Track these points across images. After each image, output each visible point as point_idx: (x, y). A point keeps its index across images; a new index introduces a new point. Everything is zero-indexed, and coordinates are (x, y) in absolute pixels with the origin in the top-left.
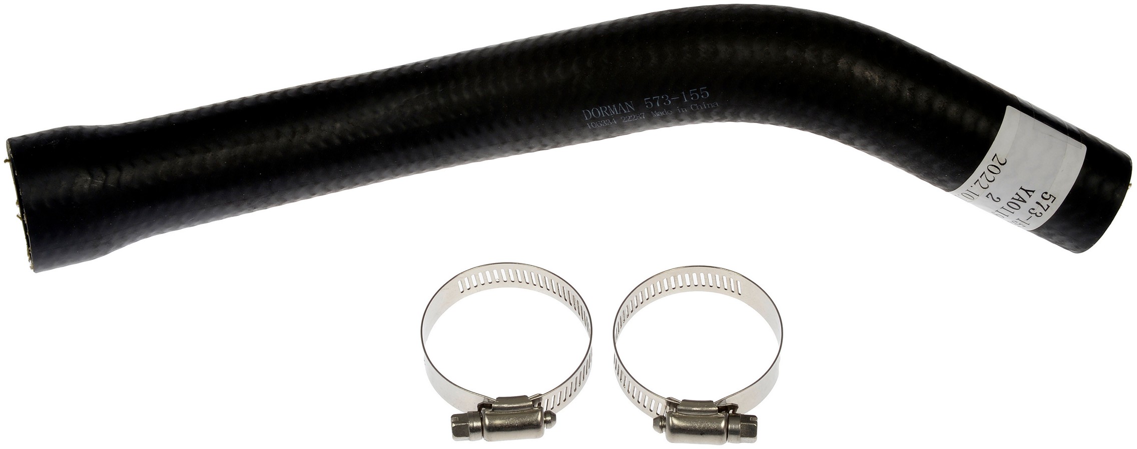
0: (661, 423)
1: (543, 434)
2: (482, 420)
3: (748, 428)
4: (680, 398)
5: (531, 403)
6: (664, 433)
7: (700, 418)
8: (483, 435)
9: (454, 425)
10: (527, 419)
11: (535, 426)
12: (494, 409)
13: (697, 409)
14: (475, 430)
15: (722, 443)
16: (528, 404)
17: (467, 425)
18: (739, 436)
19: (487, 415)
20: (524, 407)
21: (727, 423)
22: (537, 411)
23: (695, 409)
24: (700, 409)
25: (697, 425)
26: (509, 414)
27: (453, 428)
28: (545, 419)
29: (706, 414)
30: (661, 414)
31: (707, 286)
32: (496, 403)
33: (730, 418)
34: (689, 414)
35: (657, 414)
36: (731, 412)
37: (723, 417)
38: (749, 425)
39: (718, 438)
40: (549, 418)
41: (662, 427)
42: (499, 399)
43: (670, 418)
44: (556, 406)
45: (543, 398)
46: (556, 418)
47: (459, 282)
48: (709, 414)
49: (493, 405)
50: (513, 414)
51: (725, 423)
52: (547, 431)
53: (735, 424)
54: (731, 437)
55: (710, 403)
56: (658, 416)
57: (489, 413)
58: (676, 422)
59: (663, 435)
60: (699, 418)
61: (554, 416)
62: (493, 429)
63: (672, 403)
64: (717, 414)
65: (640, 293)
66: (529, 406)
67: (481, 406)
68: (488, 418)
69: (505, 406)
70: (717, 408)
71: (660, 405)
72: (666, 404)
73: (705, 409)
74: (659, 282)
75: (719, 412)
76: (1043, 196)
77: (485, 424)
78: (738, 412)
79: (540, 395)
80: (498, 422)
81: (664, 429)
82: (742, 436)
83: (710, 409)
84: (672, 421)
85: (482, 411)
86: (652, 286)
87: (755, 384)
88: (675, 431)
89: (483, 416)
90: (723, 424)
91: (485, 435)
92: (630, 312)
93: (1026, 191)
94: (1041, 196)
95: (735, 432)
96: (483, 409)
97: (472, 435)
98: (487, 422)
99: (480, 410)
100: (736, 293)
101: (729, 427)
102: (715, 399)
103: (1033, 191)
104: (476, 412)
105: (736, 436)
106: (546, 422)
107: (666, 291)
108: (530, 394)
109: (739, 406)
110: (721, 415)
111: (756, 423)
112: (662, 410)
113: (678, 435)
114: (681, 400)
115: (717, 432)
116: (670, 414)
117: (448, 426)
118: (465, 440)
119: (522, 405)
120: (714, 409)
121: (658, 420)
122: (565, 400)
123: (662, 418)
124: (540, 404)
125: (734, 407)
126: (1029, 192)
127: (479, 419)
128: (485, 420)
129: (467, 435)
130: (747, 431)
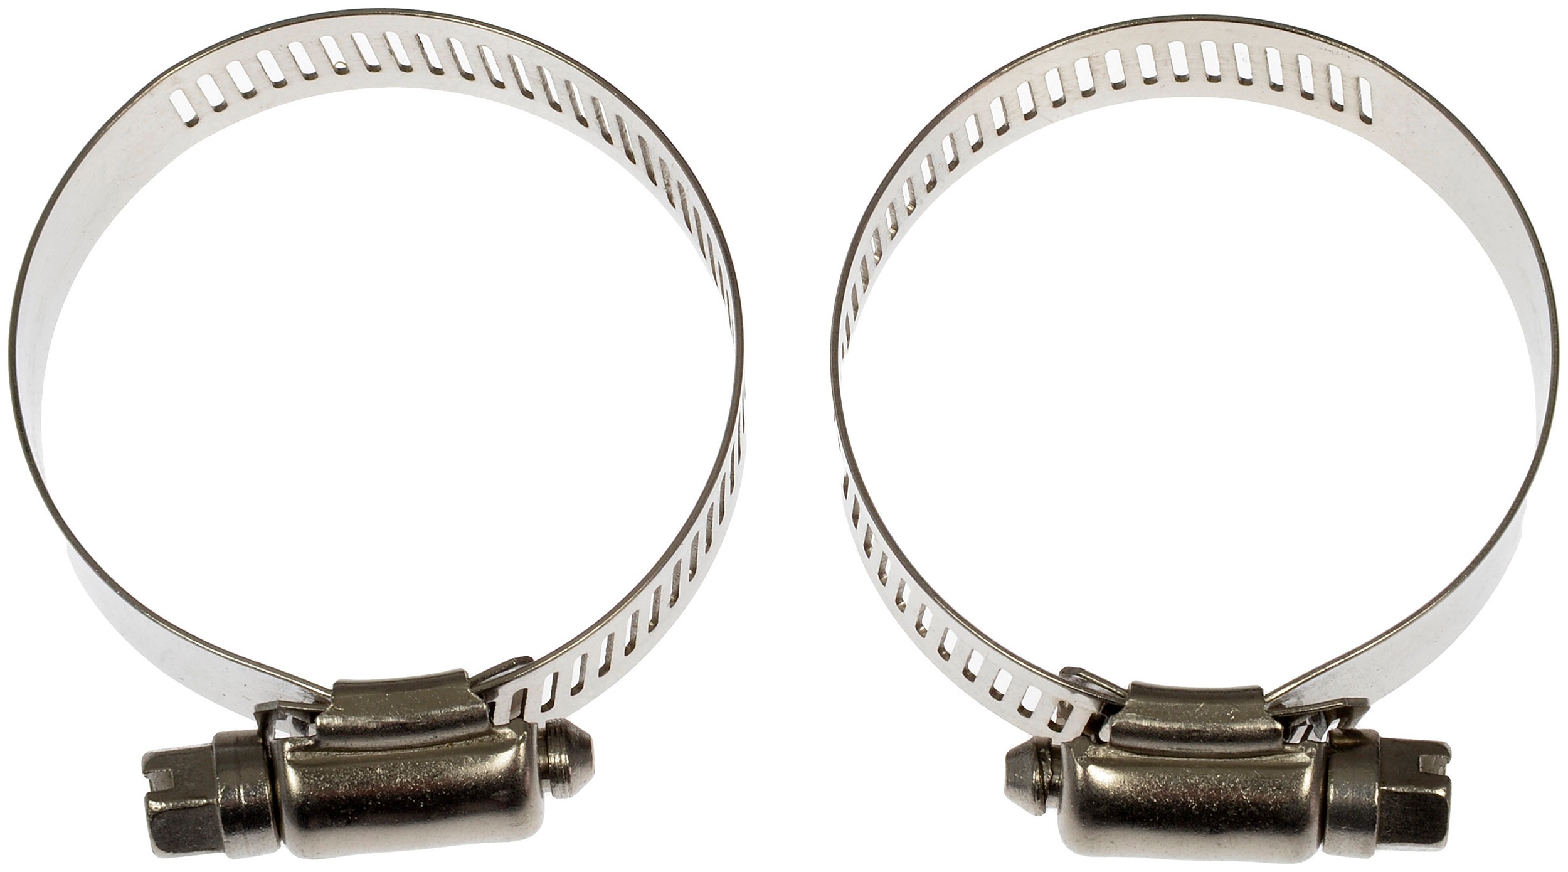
0: (1038, 773)
1: (537, 823)
2: (273, 773)
3: (1408, 802)
5: (484, 706)
6: (1052, 812)
7: (1207, 764)
8: (280, 835)
9: (156, 806)
10: (472, 772)
11: (500, 796)
14: (243, 818)
15: (1300, 851)
17: (211, 802)
19: (294, 754)
21: (1323, 778)
24: (1201, 727)
27: (154, 817)
28: (542, 760)
29: (1232, 749)
30: (1041, 739)
31: (1260, 85)
32: (334, 703)
33: (1334, 761)
34: (1162, 747)
36: (1339, 728)
37: (1306, 762)
38: (1414, 795)
39: (1281, 843)
40: (559, 759)
41: (1044, 793)
42: (342, 688)
43: (1081, 758)
45: (539, 673)
46: (588, 751)
47: (178, 95)
48: (1239, 747)
49: (318, 715)
51: (1314, 784)
53: (1355, 783)
54: (1337, 837)
55: (1243, 702)
57: (300, 746)
58: (1104, 778)
61: (579, 744)
62: (321, 810)
63: (1087, 697)
64: (1277, 747)
67: (269, 714)
68: (298, 767)
69: (369, 716)
70: (1275, 724)
73: (1224, 727)
75: (1284, 743)
77: (288, 794)
81: (1052, 801)
82: (1386, 838)
83: (1244, 724)
84: (1086, 771)
85: (270, 733)
88: (1099, 810)
89: (278, 761)
90: (1303, 788)
91: (288, 833)
95: (1355, 818)
96: (279, 725)
97: (236, 841)
98: (295, 782)
100: (1350, 115)
101: (1331, 796)
105: (1361, 832)
106: (555, 776)
109: (1369, 705)
110: (1300, 753)
113: (1112, 830)
114: (1125, 685)
120: (1263, 726)
121: (1029, 760)
123: (1043, 756)
127: (262, 772)
128: (286, 777)
129: (214, 845)
130: (1410, 818)
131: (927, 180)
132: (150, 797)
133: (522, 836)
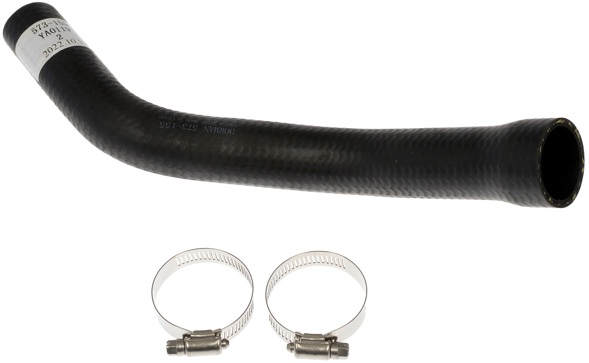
0: (291, 347)
1: (221, 353)
2: (184, 344)
3: (342, 351)
4: (303, 333)
5: (214, 334)
7: (315, 344)
8: (185, 353)
9: (168, 347)
10: (212, 344)
11: (216, 348)
12: (192, 338)
13: (313, 339)
14: (180, 350)
15: (327, 359)
16: (212, 335)
17: (176, 347)
18: (338, 356)
19: (188, 341)
20: (210, 337)
21: (330, 347)
22: (217, 339)
23: (311, 339)
24: (314, 339)
25: (312, 349)
26: (200, 341)
27: (167, 349)
28: (222, 344)
29: (318, 342)
30: (292, 342)
31: (325, 263)
32: (193, 334)
33: (332, 344)
34: (308, 342)
35: (290, 341)
36: (333, 341)
37: (328, 344)
38: (343, 349)
39: (324, 357)
40: (224, 343)
41: (292, 349)
42: (195, 332)
43: (296, 344)
44: (230, 336)
45: (222, 331)
46: (229, 343)
47: (177, 260)
48: (319, 342)
49: (191, 335)
50: (203, 341)
51: (329, 348)
52: (224, 351)
53: (335, 348)
54: (332, 356)
55: (320, 336)
56: (290, 342)
57: (189, 340)
58: (299, 346)
59: (293, 354)
60: (313, 345)
61: (227, 342)
62: (191, 350)
63: (298, 335)
64: (324, 342)
65: (284, 267)
66: (213, 336)
67: (185, 336)
68: (188, 343)
69: (199, 336)
70: (324, 339)
71: (291, 336)
72: (295, 336)
73: (317, 339)
74: (296, 260)
75: (325, 341)
76: (36, 32)
77: (187, 347)
78: (338, 341)
79: (220, 329)
80: (194, 345)
81: (293, 351)
82: (339, 356)
83: (320, 339)
84: (297, 346)
85: (185, 339)
86: (291, 263)
87: (348, 324)
88: (299, 352)
89: (185, 342)
90: (328, 348)
91: (186, 353)
92: (278, 279)
93: (42, 36)
94: (37, 32)
95: (335, 353)
96: (186, 337)
97: (179, 353)
98: (188, 345)
99: (184, 337)
100: (342, 267)
101: (331, 350)
102: (323, 333)
103: (39, 35)
104: (182, 339)
105: (336, 355)
106: (223, 346)
107: (301, 265)
108: (213, 329)
109: (338, 337)
110: (327, 343)
111: (348, 348)
112: (293, 339)
113: (301, 354)
115: (324, 353)
116: (296, 342)
117: (164, 347)
118: (175, 356)
119: (208, 335)
120: (322, 339)
121: (290, 345)
122: (236, 332)
123: (292, 344)
124: (220, 335)
125: (335, 338)
126: (41, 35)
127: (183, 343)
128: (186, 344)
129: (176, 353)
130: (343, 352)
131: (279, 277)
132: (167, 346)
133: (219, 354)
